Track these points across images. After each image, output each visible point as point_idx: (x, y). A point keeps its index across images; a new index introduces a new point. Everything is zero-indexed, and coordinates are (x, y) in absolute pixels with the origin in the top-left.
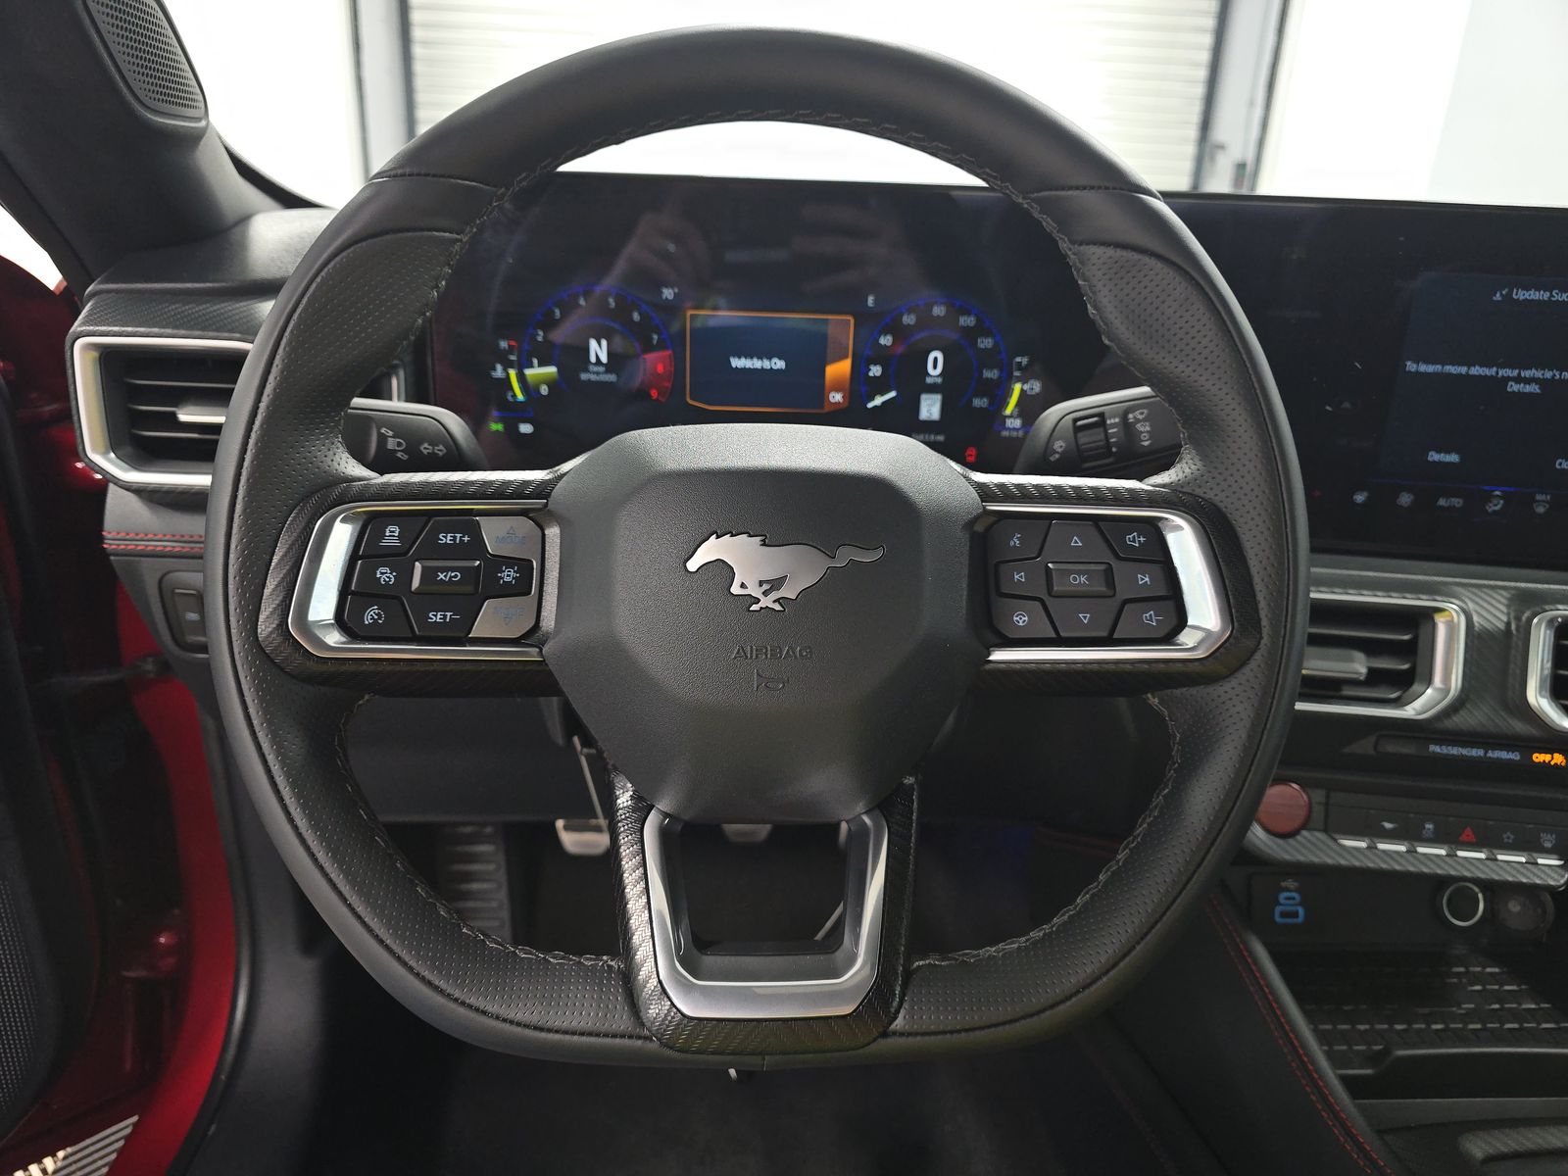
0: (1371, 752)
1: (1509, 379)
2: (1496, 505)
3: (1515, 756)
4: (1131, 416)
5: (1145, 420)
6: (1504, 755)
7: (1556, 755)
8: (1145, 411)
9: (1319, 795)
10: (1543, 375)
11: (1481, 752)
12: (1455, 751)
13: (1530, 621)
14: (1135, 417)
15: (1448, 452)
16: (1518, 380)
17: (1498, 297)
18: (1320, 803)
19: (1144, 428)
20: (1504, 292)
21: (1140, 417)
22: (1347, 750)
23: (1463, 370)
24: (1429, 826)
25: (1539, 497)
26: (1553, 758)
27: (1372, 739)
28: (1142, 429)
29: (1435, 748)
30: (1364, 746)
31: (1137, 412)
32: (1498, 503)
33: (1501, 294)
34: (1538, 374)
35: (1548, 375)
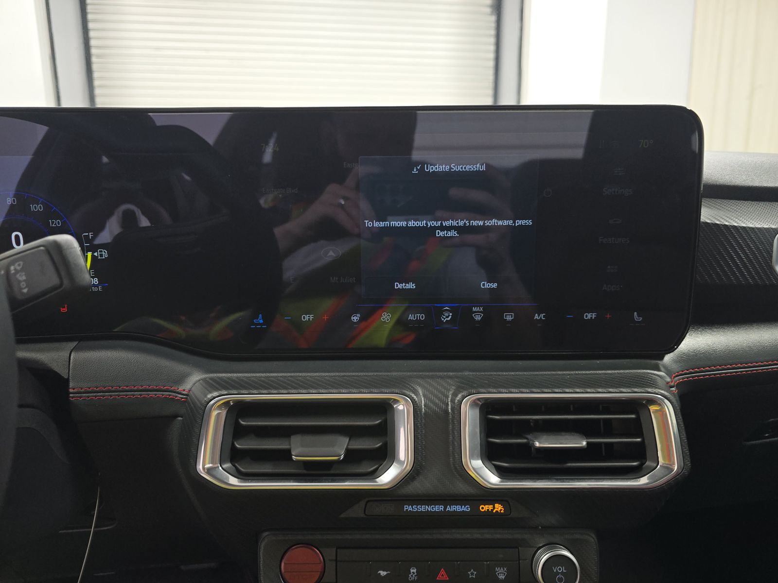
0: (362, 515)
1: (436, 228)
2: (447, 317)
3: (466, 509)
4: (12, 268)
5: (21, 271)
6: (458, 508)
7: (497, 505)
8: (21, 263)
9: (331, 553)
10: (458, 223)
11: (442, 508)
12: (423, 508)
13: (460, 402)
14: (15, 269)
15: (407, 282)
16: (442, 228)
17: (415, 171)
18: (331, 560)
19: (22, 277)
20: (419, 168)
21: (19, 268)
22: (342, 516)
23: (404, 224)
24: (413, 570)
25: (474, 309)
26: (494, 508)
27: (362, 504)
28: (20, 279)
29: (408, 508)
30: (357, 511)
31: (16, 264)
32: (449, 315)
33: (417, 168)
34: (455, 223)
35: (461, 223)
